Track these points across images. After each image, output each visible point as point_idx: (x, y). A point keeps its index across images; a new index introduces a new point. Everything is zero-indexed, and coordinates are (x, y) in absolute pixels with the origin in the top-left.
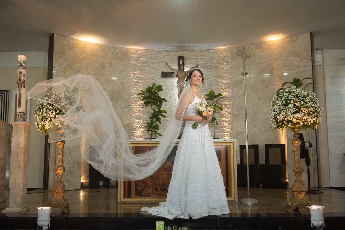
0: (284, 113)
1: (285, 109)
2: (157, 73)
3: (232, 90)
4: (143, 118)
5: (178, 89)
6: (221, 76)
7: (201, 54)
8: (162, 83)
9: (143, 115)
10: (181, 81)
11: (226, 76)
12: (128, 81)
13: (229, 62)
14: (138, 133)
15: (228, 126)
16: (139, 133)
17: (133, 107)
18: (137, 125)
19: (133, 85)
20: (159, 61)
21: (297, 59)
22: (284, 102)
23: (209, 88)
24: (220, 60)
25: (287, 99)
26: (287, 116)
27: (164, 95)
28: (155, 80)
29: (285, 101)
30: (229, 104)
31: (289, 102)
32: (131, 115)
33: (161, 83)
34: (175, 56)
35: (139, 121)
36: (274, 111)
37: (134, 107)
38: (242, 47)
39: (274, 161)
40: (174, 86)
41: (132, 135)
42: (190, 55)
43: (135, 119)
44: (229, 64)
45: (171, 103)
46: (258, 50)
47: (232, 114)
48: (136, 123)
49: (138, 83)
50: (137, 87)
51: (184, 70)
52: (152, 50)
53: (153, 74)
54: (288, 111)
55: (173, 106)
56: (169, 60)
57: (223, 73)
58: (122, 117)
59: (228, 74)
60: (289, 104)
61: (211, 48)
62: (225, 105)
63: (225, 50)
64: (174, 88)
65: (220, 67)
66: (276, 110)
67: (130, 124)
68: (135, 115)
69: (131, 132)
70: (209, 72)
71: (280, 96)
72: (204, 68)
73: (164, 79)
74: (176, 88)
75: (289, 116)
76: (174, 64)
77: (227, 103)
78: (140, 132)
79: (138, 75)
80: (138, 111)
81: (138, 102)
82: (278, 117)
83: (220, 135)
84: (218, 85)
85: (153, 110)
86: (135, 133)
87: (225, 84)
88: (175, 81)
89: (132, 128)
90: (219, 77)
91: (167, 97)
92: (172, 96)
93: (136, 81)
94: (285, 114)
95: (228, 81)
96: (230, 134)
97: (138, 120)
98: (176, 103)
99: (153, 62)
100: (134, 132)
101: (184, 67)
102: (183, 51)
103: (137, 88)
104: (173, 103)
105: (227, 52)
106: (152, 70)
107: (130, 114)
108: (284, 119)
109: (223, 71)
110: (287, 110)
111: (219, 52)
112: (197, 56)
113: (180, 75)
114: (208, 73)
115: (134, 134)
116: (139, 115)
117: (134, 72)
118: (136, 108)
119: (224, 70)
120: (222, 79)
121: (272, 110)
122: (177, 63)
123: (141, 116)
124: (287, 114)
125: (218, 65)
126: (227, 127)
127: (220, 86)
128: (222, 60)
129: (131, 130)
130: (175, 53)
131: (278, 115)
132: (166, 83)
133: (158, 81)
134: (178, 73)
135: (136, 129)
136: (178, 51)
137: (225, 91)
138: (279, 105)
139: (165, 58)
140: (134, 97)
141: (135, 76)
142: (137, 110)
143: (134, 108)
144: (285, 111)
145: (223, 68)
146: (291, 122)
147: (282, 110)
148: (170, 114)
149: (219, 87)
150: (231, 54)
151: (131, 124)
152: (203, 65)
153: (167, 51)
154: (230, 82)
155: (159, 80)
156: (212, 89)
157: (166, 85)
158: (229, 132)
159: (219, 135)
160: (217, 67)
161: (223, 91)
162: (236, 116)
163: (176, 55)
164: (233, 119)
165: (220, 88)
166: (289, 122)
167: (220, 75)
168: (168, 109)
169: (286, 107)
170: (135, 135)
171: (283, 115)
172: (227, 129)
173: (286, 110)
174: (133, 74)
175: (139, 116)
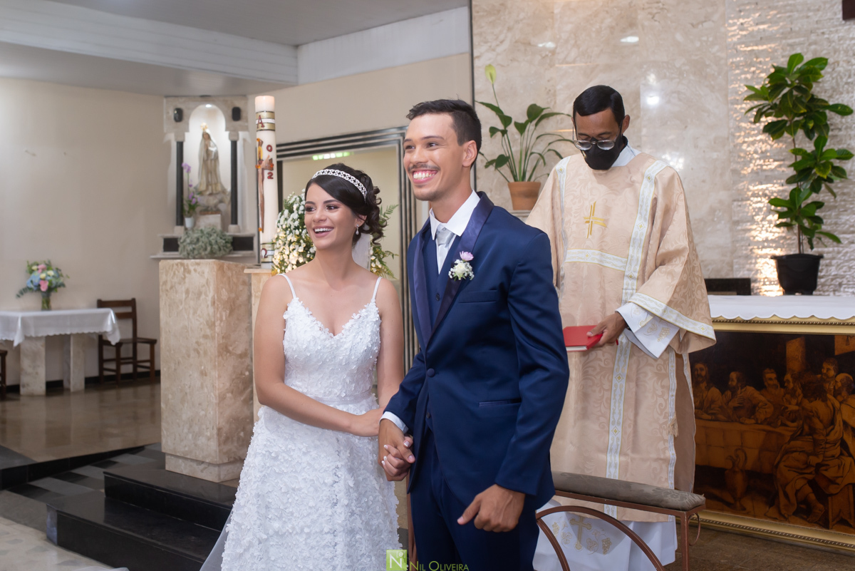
4: (781, 179)
9: (780, 166)
12: (719, 54)
14: (764, 232)
16: (767, 231)
17: (740, 140)
18: (760, 202)
19: (737, 67)
32: (735, 172)
35: (767, 189)
37: (744, 142)
41: (743, 239)
43: (750, 184)
48: (754, 195)
49: (757, 54)
50: (753, 69)
58: (704, 181)
67: (735, 201)
68: (749, 170)
69: (739, 228)
78: (769, 230)
79: (756, 28)
80: (762, 152)
85: (799, 151)
86: (753, 233)
89: (741, 215)
93: (749, 48)
97: (760, 187)
100: (750, 230)
103: (754, 72)
107: (734, 166)
115: (747, 235)
116: (764, 167)
117: (741, 20)
118: (753, 143)
123: (772, 170)
129: (737, 223)
135: (756, 218)
141: (744, 33)
142: (756, 152)
143: (744, 147)
151: (735, 203)
155: (835, 31)
170: (754, 237)
174: (736, 27)
175: (765, 170)
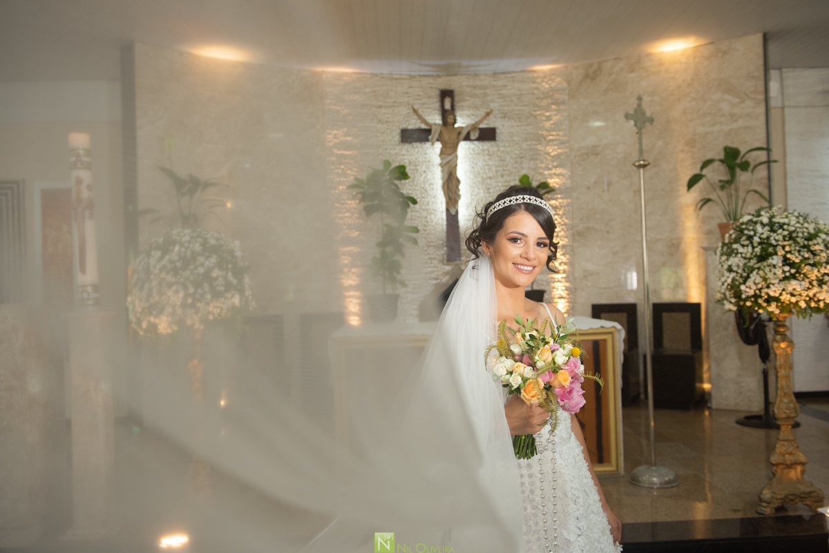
0: (758, 278)
1: (759, 269)
2: (389, 131)
3: (572, 172)
4: (361, 244)
5: (442, 171)
6: (544, 138)
7: (495, 83)
8: (403, 155)
9: (360, 235)
10: (449, 151)
11: (557, 137)
12: (320, 153)
13: (563, 103)
14: (349, 280)
15: (562, 257)
16: (351, 279)
17: (334, 216)
18: (347, 259)
19: (333, 164)
20: (394, 102)
21: (730, 98)
22: (758, 250)
23: (515, 166)
24: (542, 99)
25: (765, 243)
26: (764, 286)
27: (407, 185)
28: (386, 149)
29: (760, 247)
30: (564, 207)
31: (771, 250)
32: (330, 237)
33: (401, 157)
34: (431, 88)
35: (351, 250)
36: (730, 270)
37: (337, 217)
38: (595, 67)
39: (676, 343)
40: (430, 163)
41: (335, 285)
42: (468, 86)
43: (340, 246)
44: (562, 107)
45: (425, 206)
46: (633, 75)
47: (572, 229)
48: (343, 254)
49: (345, 157)
51: (456, 126)
52: (377, 75)
53: (379, 135)
54: (769, 273)
55: (429, 212)
56: (418, 98)
57: (548, 131)
59: (561, 133)
60: (771, 255)
61: (519, 68)
62: (555, 208)
63: (553, 74)
64: (431, 167)
65: (539, 115)
66: (735, 269)
68: (340, 237)
69: (333, 277)
70: (516, 128)
71: (746, 232)
72: (502, 117)
73: (407, 146)
74: (436, 167)
75: (771, 286)
76: (430, 108)
77: (560, 203)
79: (344, 139)
80: (348, 225)
81: (347, 204)
82: (743, 287)
83: (544, 279)
84: (536, 159)
85: (387, 225)
86: (343, 281)
87: (553, 157)
88: (434, 150)
89: (334, 268)
90: (539, 139)
91: (415, 190)
92: (427, 186)
93: (340, 152)
94: (761, 280)
95: (562, 149)
96: (567, 277)
97: (347, 249)
98: (437, 203)
99: (379, 103)
100: (341, 279)
101: (455, 117)
102: (450, 75)
103: (343, 169)
104: (430, 203)
105: (558, 79)
106: (378, 123)
107: (329, 234)
108: (757, 292)
109: (548, 124)
110: (767, 270)
111: (538, 77)
112: (485, 88)
113: (446, 136)
114: (512, 130)
115: (339, 282)
116: (350, 235)
117: (335, 132)
118: (343, 218)
119: (552, 122)
120: (547, 145)
121: (726, 267)
122: (437, 105)
123: (355, 237)
124: (765, 279)
125: (535, 111)
126: (560, 261)
127: (542, 162)
128: (546, 98)
129: (332, 273)
130: (431, 80)
131: (741, 281)
132: (411, 156)
133: (393, 152)
134: (441, 133)
135: (344, 270)
136: (438, 76)
137: (555, 174)
138: (745, 258)
139: (407, 93)
140: (337, 191)
141: (337, 141)
142: (345, 224)
143: (337, 220)
144: (761, 272)
145: (549, 118)
146: (777, 299)
147: (752, 269)
148: (423, 232)
149: (540, 165)
150: (569, 82)
151: (330, 259)
152: (499, 110)
153: (412, 77)
154: (566, 152)
155: (394, 149)
156: (522, 168)
157: (412, 161)
158: (564, 272)
159: (542, 281)
160: (535, 116)
161: (550, 175)
162: (580, 234)
163: (433, 86)
164: (574, 240)
165: (541, 168)
166: (769, 300)
167: (543, 135)
168: (419, 219)
169: (765, 264)
170: (343, 284)
171: (757, 282)
172: (560, 264)
173: (764, 270)
174: (330, 136)
175: (350, 237)
